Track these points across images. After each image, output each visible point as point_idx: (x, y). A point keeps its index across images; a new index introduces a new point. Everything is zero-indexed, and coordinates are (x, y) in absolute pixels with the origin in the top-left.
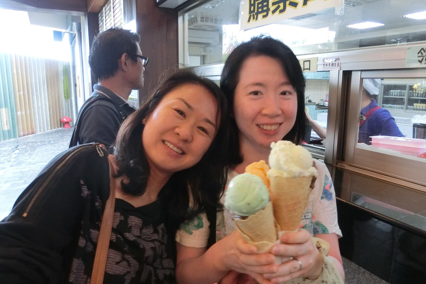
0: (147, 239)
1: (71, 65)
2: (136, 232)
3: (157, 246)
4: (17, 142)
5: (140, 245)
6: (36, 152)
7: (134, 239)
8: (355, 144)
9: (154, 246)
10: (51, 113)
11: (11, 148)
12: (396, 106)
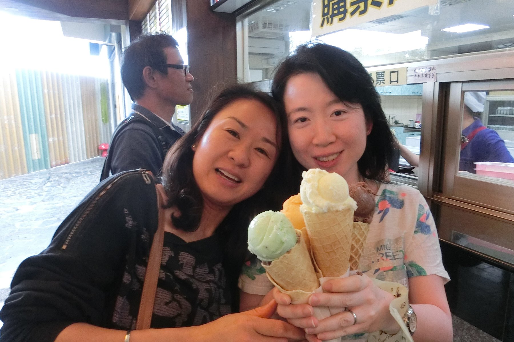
0: (201, 280)
1: (110, 82)
2: (189, 271)
3: (213, 288)
4: (49, 173)
5: (193, 285)
6: (71, 184)
7: (185, 278)
8: (456, 172)
9: (209, 288)
10: (87, 139)
11: (42, 180)
12: (505, 127)
